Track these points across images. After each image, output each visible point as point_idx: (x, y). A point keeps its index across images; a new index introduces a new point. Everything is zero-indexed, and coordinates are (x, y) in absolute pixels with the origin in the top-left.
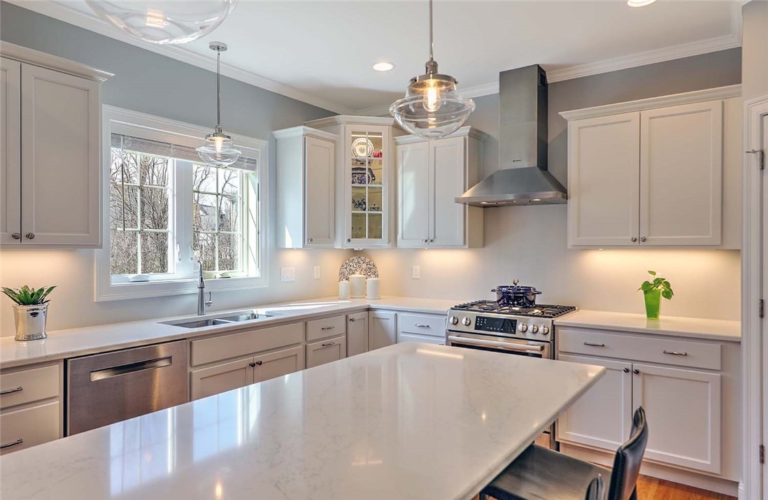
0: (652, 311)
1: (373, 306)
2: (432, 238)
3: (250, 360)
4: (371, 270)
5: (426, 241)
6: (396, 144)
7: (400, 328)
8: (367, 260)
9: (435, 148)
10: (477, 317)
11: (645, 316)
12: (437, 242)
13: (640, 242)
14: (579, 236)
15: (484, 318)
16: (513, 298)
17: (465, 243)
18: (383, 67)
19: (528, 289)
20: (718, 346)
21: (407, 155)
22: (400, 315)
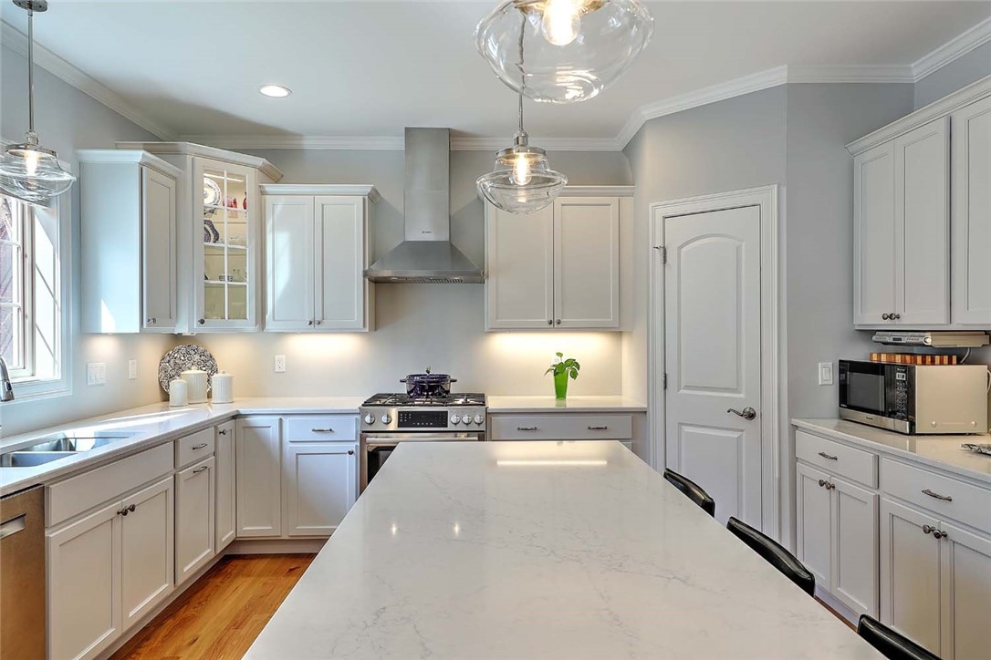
0: (561, 392)
1: (243, 411)
2: (318, 318)
3: (118, 505)
4: (209, 364)
5: (311, 323)
6: (263, 193)
7: (287, 437)
8: (201, 349)
9: (323, 205)
10: (399, 413)
11: (554, 397)
12: (326, 324)
13: (554, 325)
14: (497, 318)
15: (408, 413)
16: (427, 388)
17: (364, 326)
18: (274, 91)
19: (443, 378)
20: (629, 417)
21: (278, 209)
22: (287, 420)
